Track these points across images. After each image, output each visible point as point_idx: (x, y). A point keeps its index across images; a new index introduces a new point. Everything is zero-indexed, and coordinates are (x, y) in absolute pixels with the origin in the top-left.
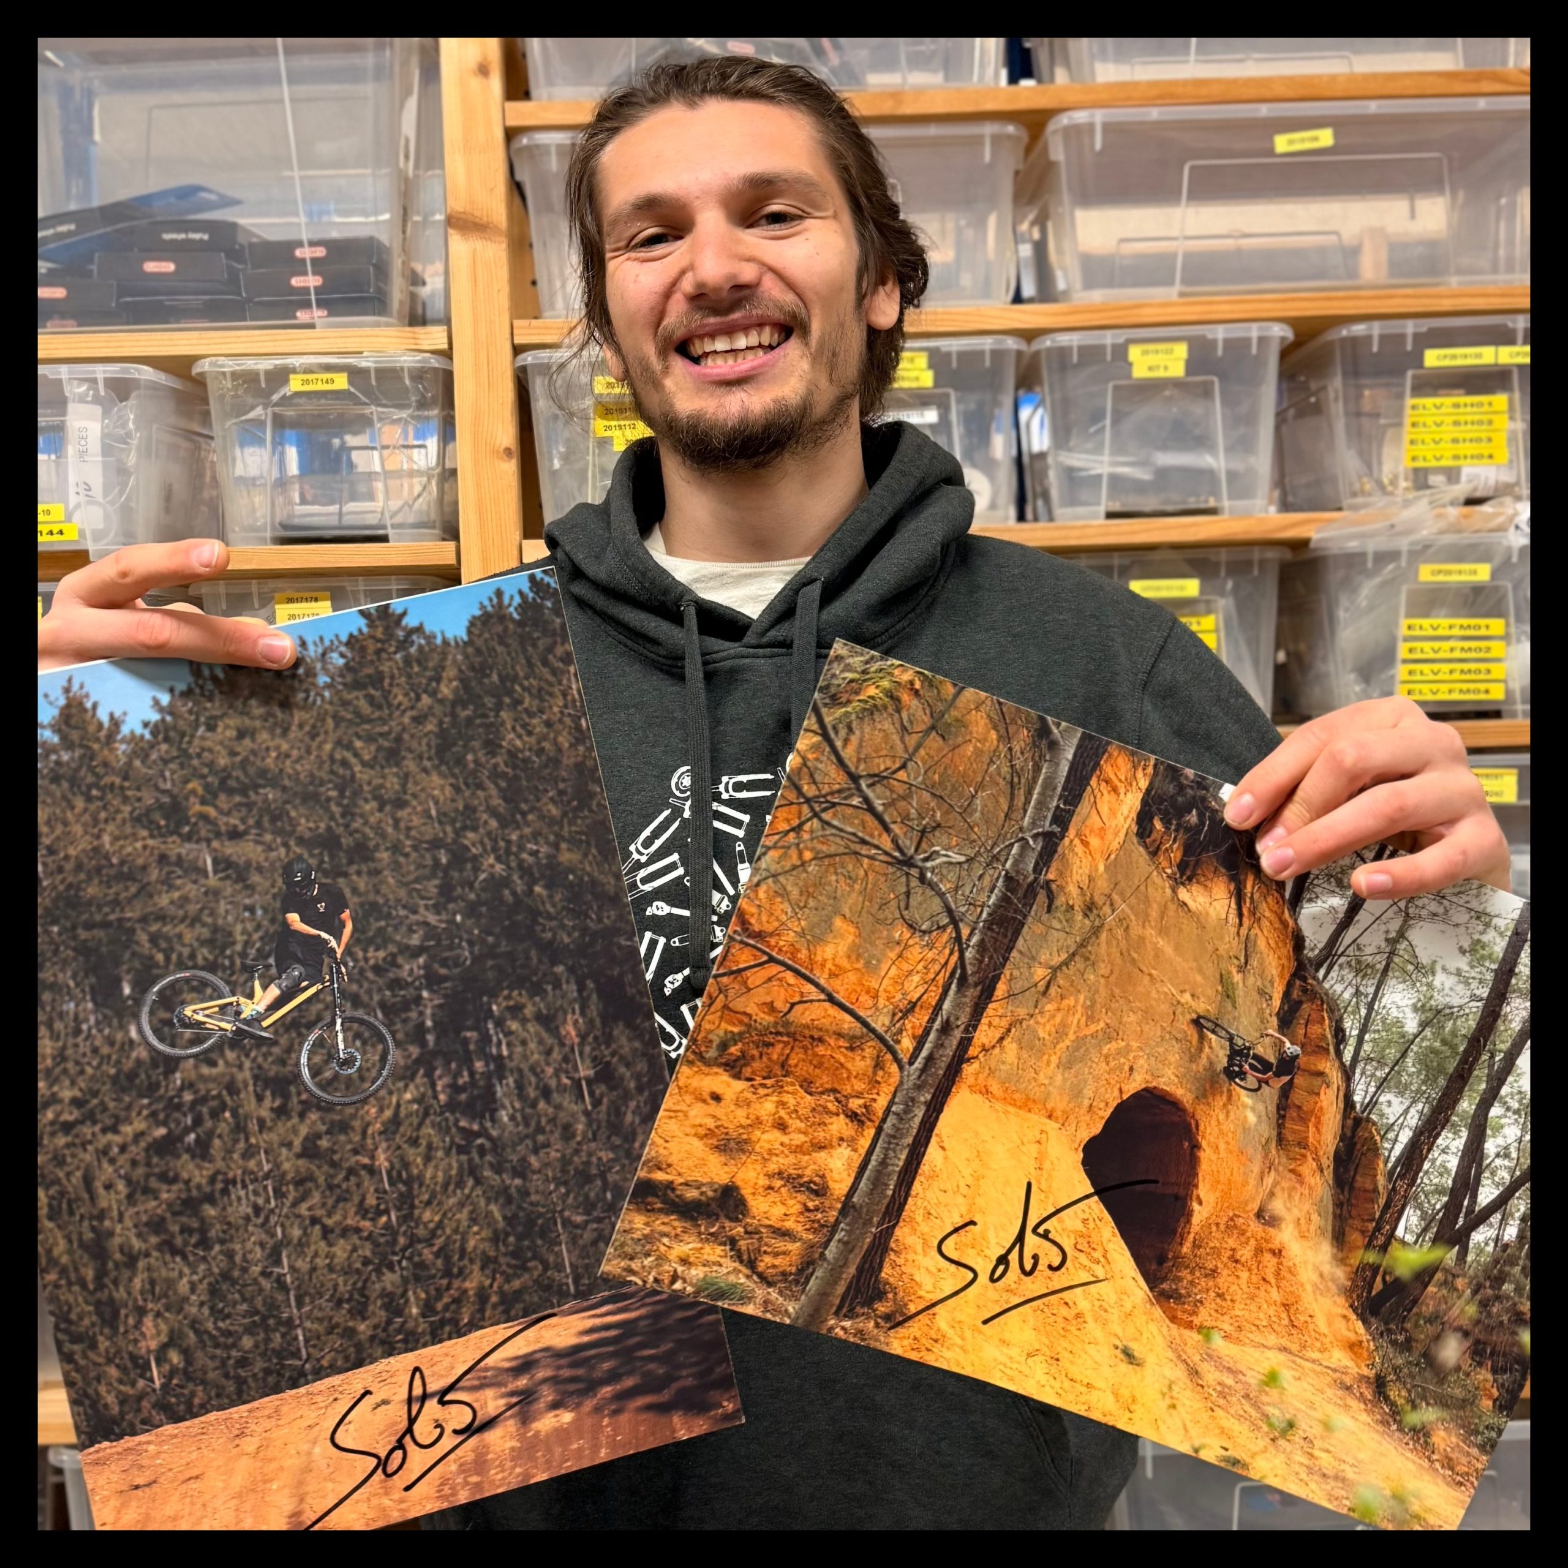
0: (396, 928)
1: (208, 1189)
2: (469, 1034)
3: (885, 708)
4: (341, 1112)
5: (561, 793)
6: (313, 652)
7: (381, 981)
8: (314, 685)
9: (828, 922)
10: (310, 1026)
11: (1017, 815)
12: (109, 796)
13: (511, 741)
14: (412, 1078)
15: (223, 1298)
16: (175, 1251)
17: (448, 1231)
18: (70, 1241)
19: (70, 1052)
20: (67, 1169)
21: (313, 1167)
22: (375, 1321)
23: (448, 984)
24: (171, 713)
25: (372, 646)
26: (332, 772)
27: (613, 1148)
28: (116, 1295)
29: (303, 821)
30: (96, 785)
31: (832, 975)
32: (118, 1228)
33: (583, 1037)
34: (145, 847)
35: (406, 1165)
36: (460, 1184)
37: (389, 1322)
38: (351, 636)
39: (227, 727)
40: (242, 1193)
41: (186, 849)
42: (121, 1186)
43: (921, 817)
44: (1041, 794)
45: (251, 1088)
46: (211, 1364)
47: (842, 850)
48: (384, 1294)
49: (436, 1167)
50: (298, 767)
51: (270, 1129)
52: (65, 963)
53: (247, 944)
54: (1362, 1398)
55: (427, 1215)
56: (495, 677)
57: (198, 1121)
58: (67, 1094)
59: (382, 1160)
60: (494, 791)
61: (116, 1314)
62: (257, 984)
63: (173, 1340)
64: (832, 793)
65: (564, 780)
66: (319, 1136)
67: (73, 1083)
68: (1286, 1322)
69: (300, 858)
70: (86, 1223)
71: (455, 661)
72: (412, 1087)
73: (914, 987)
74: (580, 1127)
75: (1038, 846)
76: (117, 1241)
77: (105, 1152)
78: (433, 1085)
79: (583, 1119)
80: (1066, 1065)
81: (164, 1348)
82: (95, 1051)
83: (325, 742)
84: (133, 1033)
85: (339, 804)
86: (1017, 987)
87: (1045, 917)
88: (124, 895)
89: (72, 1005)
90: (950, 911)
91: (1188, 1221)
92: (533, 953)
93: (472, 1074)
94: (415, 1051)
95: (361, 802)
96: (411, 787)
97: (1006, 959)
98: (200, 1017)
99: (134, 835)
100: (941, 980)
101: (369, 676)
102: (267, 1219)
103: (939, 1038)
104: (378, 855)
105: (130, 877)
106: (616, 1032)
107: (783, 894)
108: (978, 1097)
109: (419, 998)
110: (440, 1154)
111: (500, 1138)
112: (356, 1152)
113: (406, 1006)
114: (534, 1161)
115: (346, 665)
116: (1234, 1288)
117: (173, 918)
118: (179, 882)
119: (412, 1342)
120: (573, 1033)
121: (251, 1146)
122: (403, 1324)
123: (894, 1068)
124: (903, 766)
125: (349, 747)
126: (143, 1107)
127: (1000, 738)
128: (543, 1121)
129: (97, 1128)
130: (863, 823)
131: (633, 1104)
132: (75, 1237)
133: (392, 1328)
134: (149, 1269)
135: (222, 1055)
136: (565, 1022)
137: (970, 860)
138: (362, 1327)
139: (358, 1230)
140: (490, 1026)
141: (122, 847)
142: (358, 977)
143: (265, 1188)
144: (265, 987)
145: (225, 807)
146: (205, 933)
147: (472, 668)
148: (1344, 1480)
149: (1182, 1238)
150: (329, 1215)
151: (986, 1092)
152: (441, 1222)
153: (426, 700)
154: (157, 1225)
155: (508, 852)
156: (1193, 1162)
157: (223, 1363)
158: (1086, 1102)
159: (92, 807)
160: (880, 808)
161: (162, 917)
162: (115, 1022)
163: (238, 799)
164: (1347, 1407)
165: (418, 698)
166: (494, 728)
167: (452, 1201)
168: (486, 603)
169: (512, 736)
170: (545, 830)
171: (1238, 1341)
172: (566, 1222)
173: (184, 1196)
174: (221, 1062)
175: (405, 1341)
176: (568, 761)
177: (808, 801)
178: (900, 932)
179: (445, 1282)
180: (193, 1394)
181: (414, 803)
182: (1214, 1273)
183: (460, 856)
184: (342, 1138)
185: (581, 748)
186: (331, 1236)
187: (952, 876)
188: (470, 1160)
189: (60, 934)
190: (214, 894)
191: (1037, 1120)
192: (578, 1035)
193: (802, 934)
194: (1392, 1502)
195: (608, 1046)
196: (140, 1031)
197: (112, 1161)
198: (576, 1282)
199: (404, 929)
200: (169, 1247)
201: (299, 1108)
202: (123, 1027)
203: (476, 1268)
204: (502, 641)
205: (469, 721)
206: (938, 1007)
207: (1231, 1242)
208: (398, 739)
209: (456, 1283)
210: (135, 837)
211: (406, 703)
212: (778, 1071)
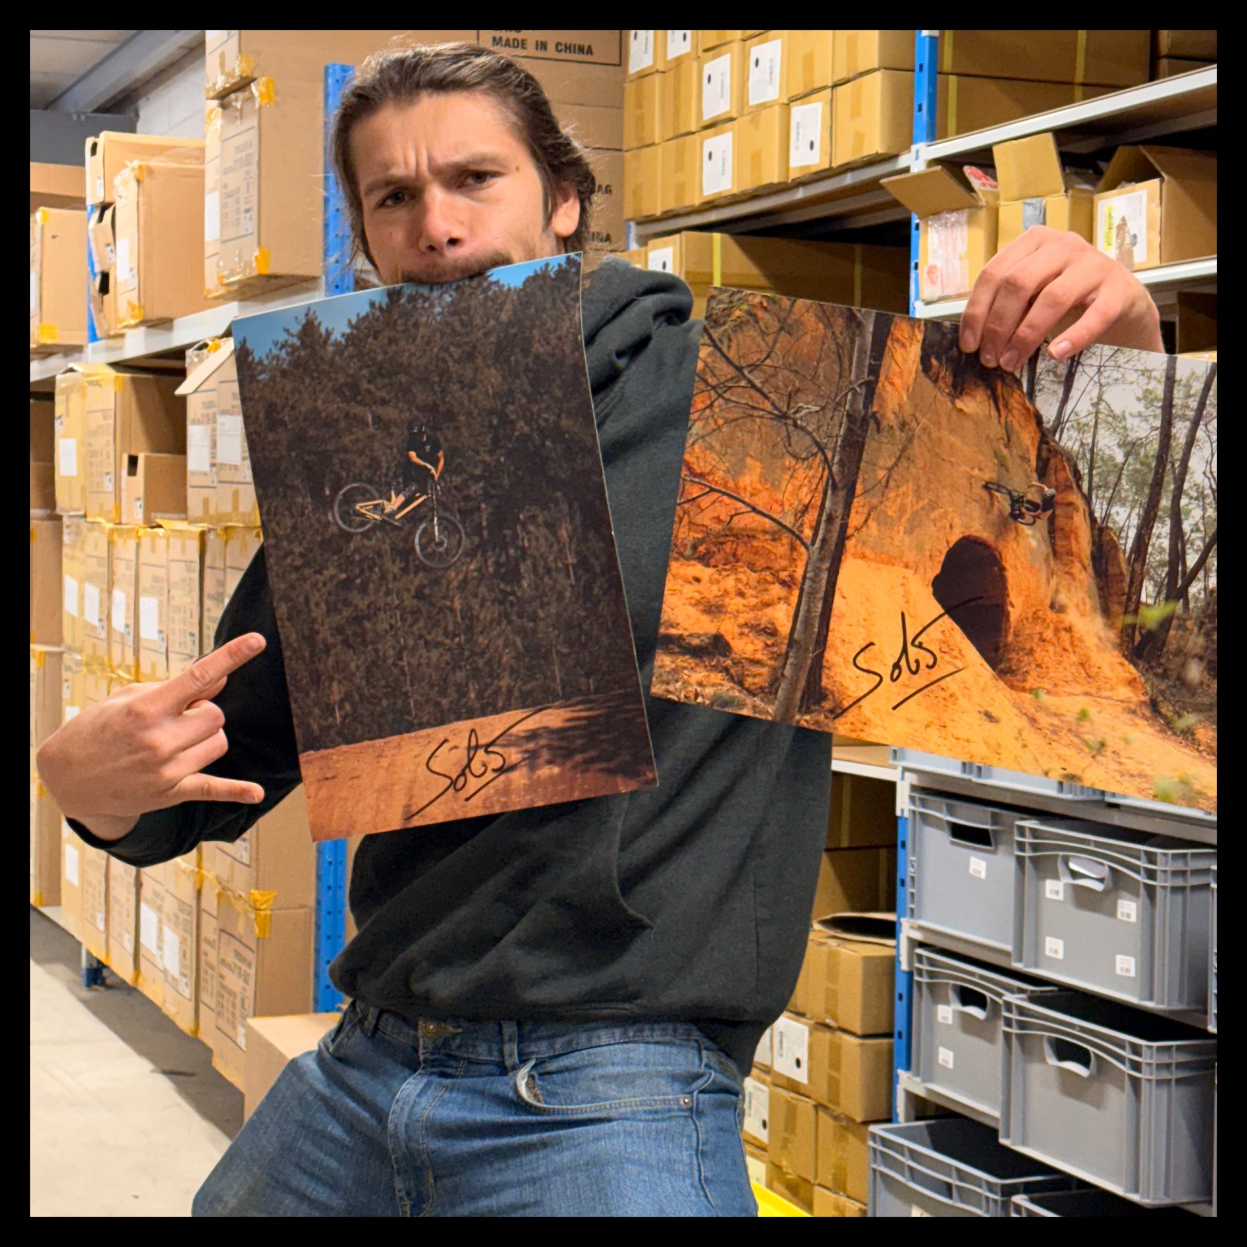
3: (748, 322)
9: (742, 460)
11: (846, 373)
31: (752, 495)
43: (786, 386)
44: (859, 357)
47: (741, 415)
54: (1144, 717)
64: (727, 381)
68: (1084, 675)
73: (805, 495)
75: (862, 391)
80: (910, 531)
86: (869, 486)
87: (877, 437)
90: (817, 444)
91: (1008, 620)
97: (858, 468)
100: (821, 488)
103: (827, 526)
107: (711, 448)
108: (859, 562)
116: (1046, 659)
123: (802, 549)
124: (768, 356)
127: (826, 327)
130: (751, 397)
137: (823, 408)
148: (1145, 776)
149: (1007, 631)
151: (863, 557)
156: (1003, 579)
158: (928, 553)
160: (759, 385)
164: (1136, 725)
171: (1056, 694)
177: (713, 388)
178: (789, 461)
182: (1031, 652)
187: (814, 420)
191: (899, 570)
193: (728, 471)
194: (1181, 786)
206: (823, 506)
207: (1038, 629)
212: (732, 559)
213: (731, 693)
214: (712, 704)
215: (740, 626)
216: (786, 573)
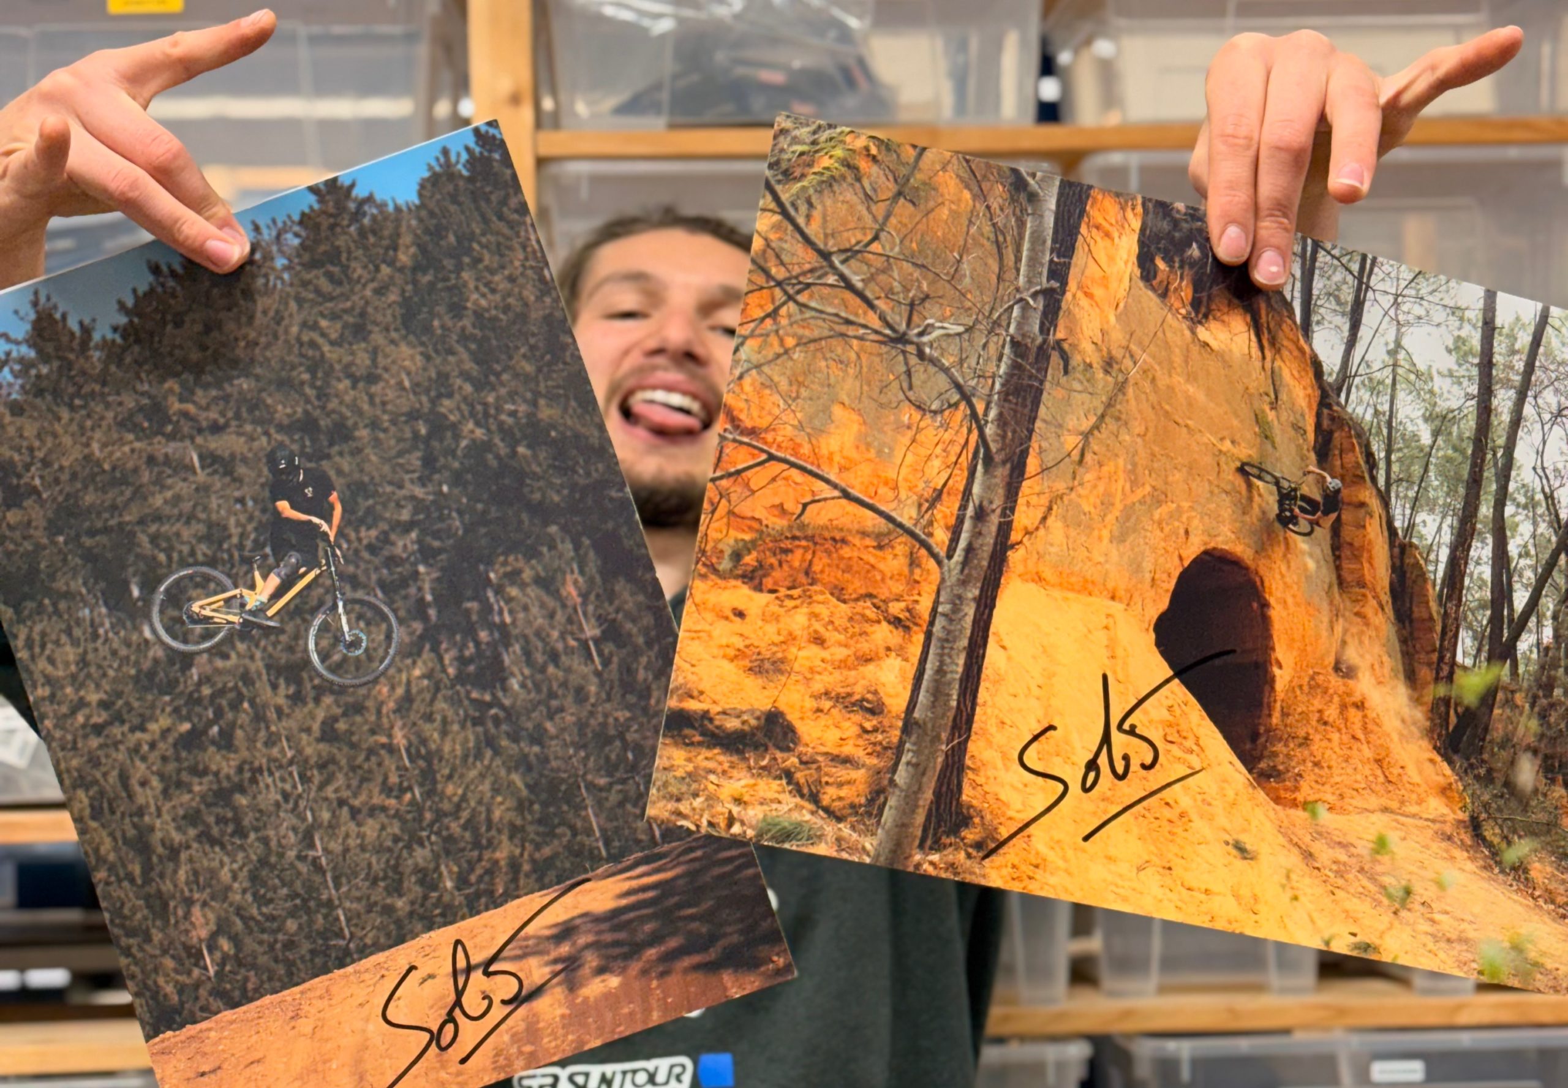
0: (385, 505)
1: (236, 779)
2: (469, 605)
4: (353, 693)
5: (532, 348)
6: (267, 235)
7: (377, 561)
8: (273, 269)
10: (314, 611)
12: (92, 404)
13: (476, 303)
14: (419, 654)
15: (264, 884)
16: (213, 842)
17: (473, 804)
18: (115, 839)
19: (91, 656)
20: (104, 769)
21: (335, 751)
22: (412, 896)
23: (443, 556)
24: (140, 315)
25: (325, 222)
26: (302, 355)
27: (629, 707)
28: (164, 888)
29: (280, 407)
30: (77, 394)
32: (158, 823)
33: (585, 596)
34: (133, 451)
35: (424, 741)
36: (479, 756)
37: (425, 897)
38: (303, 214)
39: (194, 321)
40: (269, 780)
41: (171, 448)
42: (155, 782)
45: (265, 677)
46: (260, 949)
48: (417, 870)
49: (454, 741)
50: (268, 354)
51: (288, 716)
52: (75, 571)
53: (243, 536)
55: (450, 789)
56: (452, 238)
57: (219, 713)
58: (94, 697)
59: (400, 738)
60: (465, 356)
61: (165, 905)
62: (257, 574)
63: (222, 928)
65: (533, 335)
66: (335, 719)
67: (98, 686)
69: (281, 445)
70: (127, 820)
71: (409, 226)
72: (420, 663)
74: (593, 689)
76: (159, 835)
77: (136, 750)
78: (441, 659)
79: (595, 680)
81: (214, 936)
82: (114, 653)
83: (291, 325)
84: (147, 633)
85: (313, 386)
88: (119, 500)
89: (87, 611)
92: (525, 516)
93: (478, 644)
94: (418, 626)
95: (334, 382)
96: (381, 361)
98: (207, 612)
99: (121, 439)
101: (325, 253)
102: (296, 804)
104: (357, 434)
105: (124, 481)
106: (617, 588)
109: (417, 573)
110: (456, 727)
111: (513, 706)
112: (373, 732)
113: (404, 583)
114: (549, 725)
115: (302, 244)
117: (169, 518)
118: (169, 481)
119: (449, 916)
120: (574, 593)
121: (271, 734)
122: (440, 898)
125: (315, 327)
126: (166, 704)
128: (555, 686)
129: (126, 728)
131: (644, 660)
132: (118, 834)
133: (429, 903)
134: (191, 860)
135: (234, 647)
136: (564, 583)
138: (400, 903)
139: (384, 809)
140: (490, 594)
141: (111, 453)
142: (354, 557)
143: (291, 774)
144: (265, 577)
145: (204, 402)
146: (201, 528)
147: (427, 231)
150: (355, 795)
152: (464, 795)
153: (385, 270)
154: (192, 818)
155: (486, 415)
157: (272, 947)
159: (77, 416)
161: (158, 518)
162: (129, 624)
163: (214, 393)
165: (377, 269)
166: (457, 290)
167: (473, 774)
168: (434, 163)
169: (475, 296)
170: (521, 389)
172: (590, 786)
173: (215, 787)
174: (233, 655)
175: (443, 915)
176: (536, 315)
179: (476, 853)
180: (246, 979)
181: (386, 376)
183: (439, 426)
184: (358, 719)
185: (548, 300)
186: (360, 817)
188: (486, 732)
189: (66, 543)
190: (204, 489)
192: (580, 595)
195: (611, 603)
196: (154, 631)
197: (144, 759)
198: (607, 844)
199: (393, 504)
200: (206, 837)
201: (312, 694)
202: (137, 629)
203: (504, 838)
204: (454, 199)
205: (432, 285)
208: (363, 314)
209: (487, 855)
210: (121, 441)
211: (366, 276)
212: (802, 578)
213: (796, 816)
214: (760, 835)
215: (817, 697)
216: (902, 605)
